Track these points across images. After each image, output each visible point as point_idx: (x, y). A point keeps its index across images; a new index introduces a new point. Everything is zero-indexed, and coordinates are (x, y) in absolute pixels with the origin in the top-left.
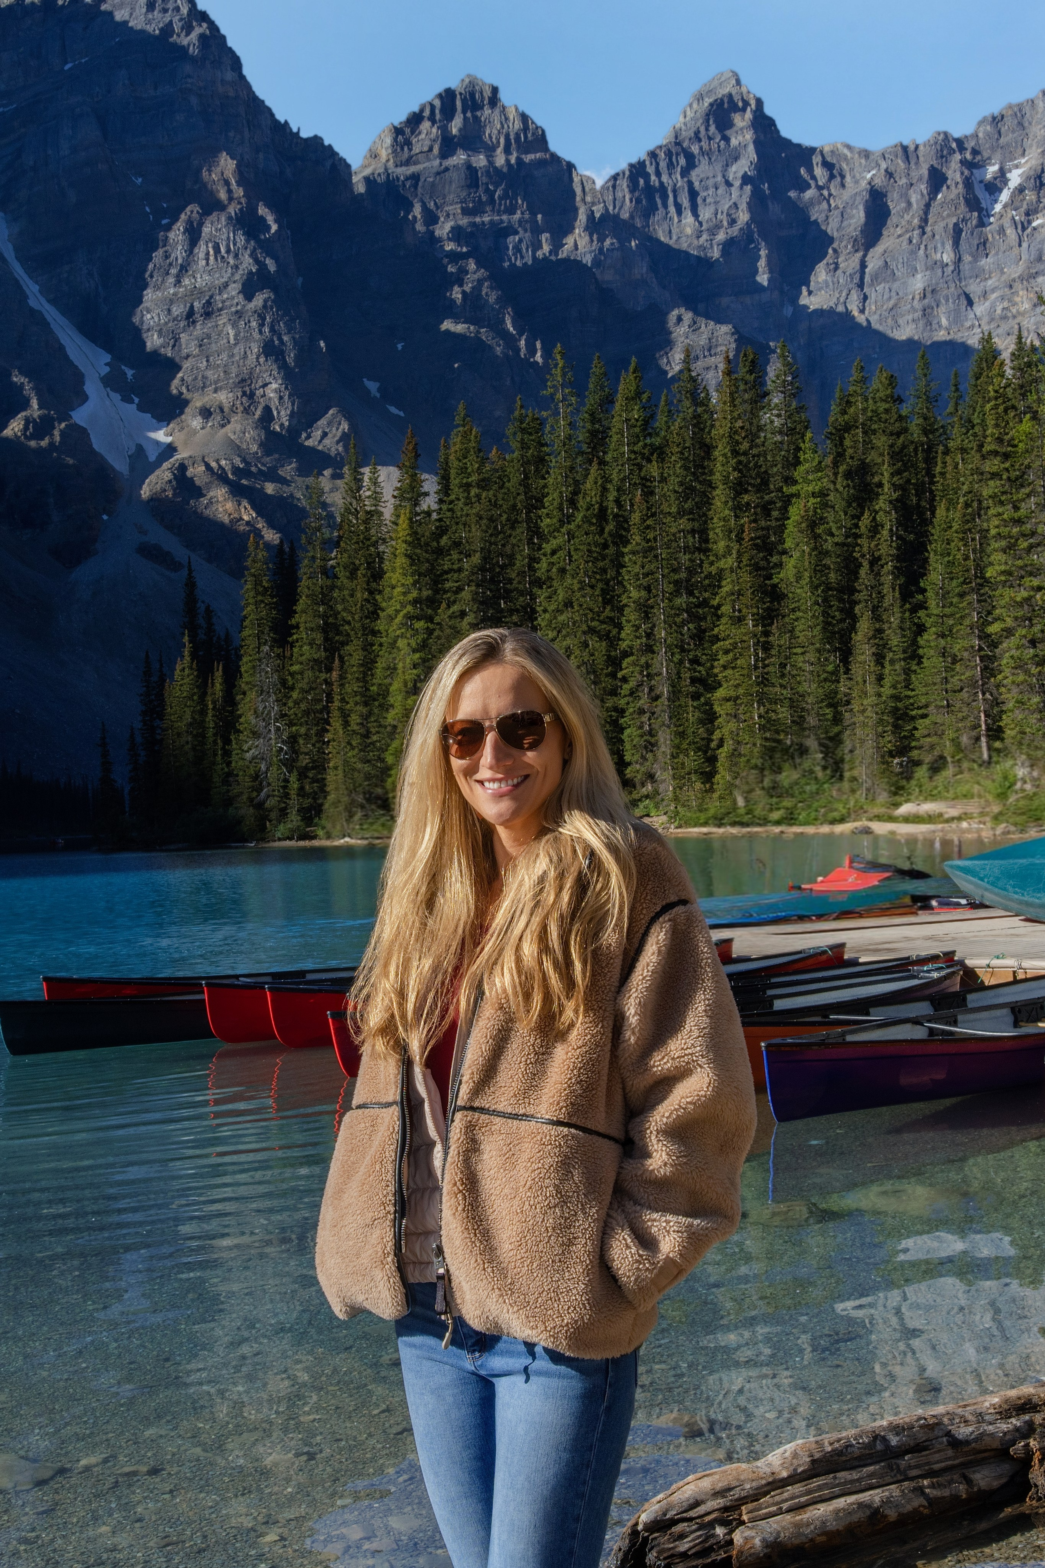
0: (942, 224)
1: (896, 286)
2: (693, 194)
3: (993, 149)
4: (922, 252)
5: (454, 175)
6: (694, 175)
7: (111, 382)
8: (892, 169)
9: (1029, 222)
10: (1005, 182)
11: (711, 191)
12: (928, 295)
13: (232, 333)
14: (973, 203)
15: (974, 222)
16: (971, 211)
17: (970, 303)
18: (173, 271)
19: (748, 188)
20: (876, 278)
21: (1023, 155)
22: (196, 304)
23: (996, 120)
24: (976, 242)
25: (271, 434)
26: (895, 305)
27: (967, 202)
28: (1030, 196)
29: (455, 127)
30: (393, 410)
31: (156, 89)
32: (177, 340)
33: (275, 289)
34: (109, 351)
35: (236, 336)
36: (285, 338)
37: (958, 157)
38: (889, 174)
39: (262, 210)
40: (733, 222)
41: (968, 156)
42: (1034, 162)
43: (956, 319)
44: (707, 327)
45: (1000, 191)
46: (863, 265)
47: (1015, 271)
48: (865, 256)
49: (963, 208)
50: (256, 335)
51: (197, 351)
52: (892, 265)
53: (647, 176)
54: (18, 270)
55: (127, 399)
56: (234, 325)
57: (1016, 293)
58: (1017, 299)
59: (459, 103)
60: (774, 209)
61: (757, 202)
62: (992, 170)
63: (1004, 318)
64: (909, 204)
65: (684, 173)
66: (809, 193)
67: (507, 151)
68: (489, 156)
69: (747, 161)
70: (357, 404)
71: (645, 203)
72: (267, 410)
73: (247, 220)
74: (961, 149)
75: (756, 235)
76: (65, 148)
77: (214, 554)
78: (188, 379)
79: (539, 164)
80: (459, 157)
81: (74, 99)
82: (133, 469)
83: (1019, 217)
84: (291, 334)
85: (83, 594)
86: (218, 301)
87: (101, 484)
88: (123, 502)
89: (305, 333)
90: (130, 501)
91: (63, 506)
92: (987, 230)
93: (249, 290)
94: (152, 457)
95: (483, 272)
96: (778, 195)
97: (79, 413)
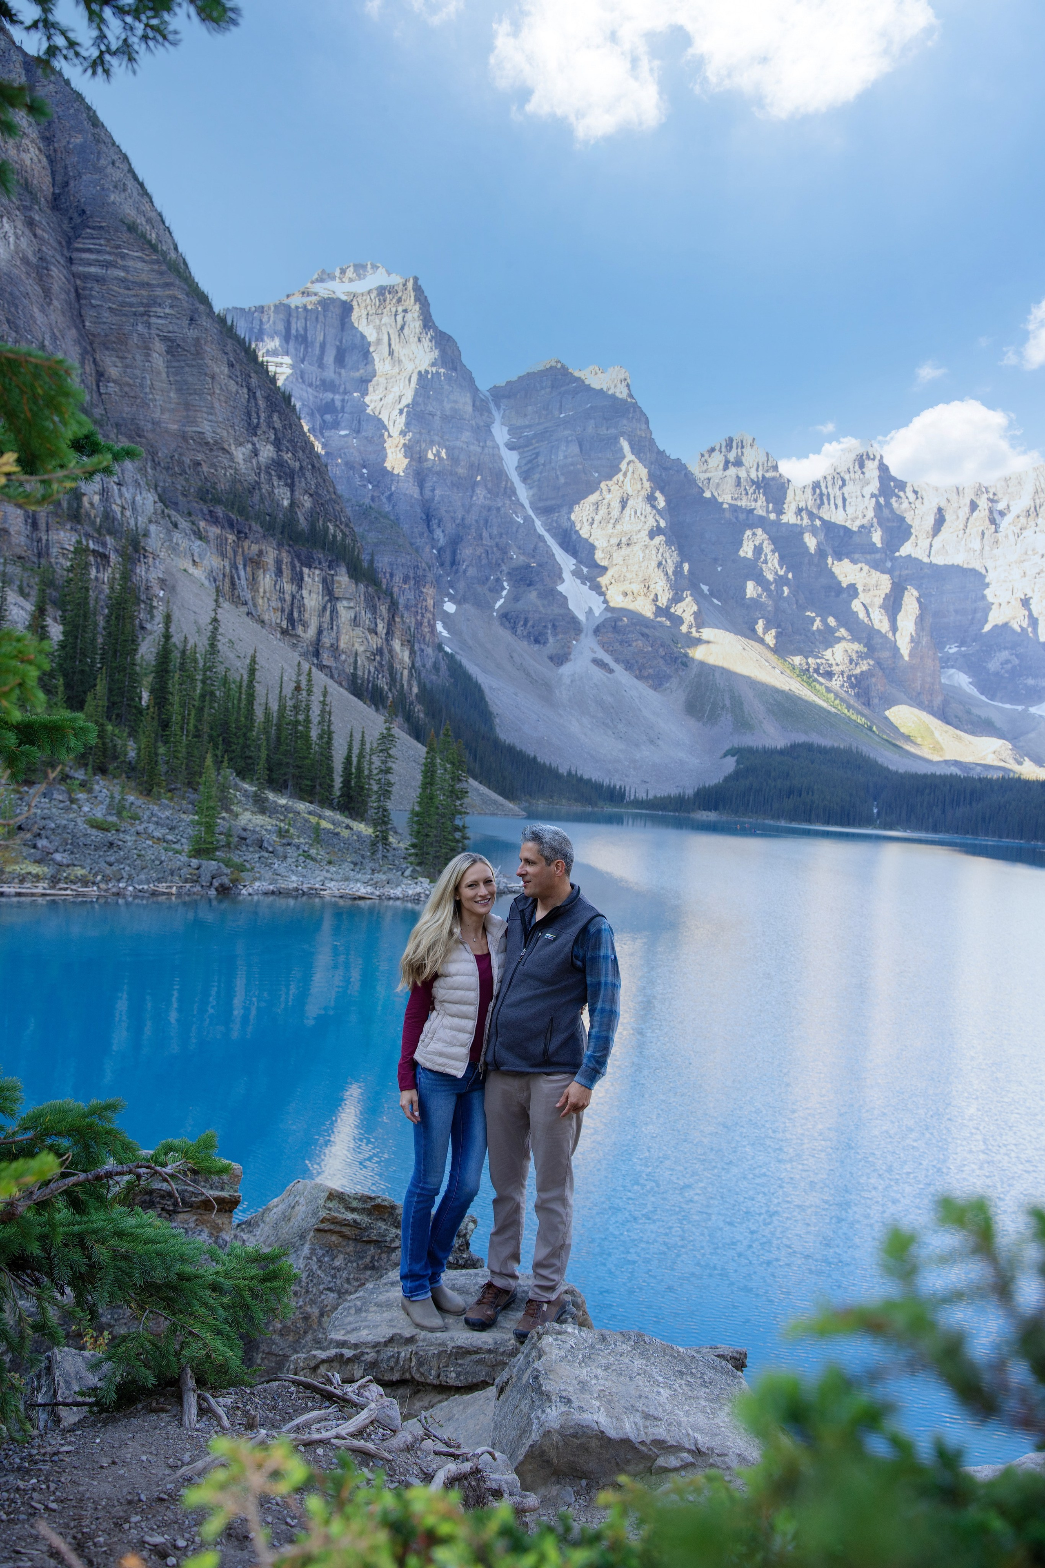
2: (844, 500)
4: (963, 542)
5: (729, 480)
6: (845, 489)
7: (577, 573)
13: (641, 555)
14: (993, 521)
18: (612, 521)
19: (874, 499)
22: (624, 540)
23: (1007, 480)
25: (658, 607)
28: (1023, 520)
29: (732, 457)
30: (715, 601)
31: (607, 429)
32: (611, 555)
33: (664, 534)
34: (575, 558)
35: (644, 557)
36: (669, 561)
37: (985, 496)
38: (948, 500)
39: (658, 494)
40: (864, 516)
44: (876, 575)
46: (931, 546)
49: (987, 522)
50: (654, 557)
51: (621, 561)
53: (820, 488)
54: (530, 512)
55: (584, 583)
56: (643, 551)
59: (734, 445)
60: (886, 512)
61: (878, 507)
65: (841, 488)
66: (905, 505)
67: (757, 470)
68: (748, 472)
69: (874, 486)
70: (699, 597)
71: (818, 501)
72: (656, 595)
73: (651, 499)
74: (987, 492)
75: (875, 524)
76: (561, 456)
77: (629, 667)
78: (616, 576)
79: (773, 479)
80: (732, 471)
81: (567, 432)
82: (587, 619)
83: (1017, 531)
84: (671, 559)
85: (567, 681)
86: (635, 538)
87: (573, 626)
88: (583, 635)
89: (678, 559)
90: (586, 635)
91: (555, 635)
92: (999, 535)
93: (652, 535)
94: (597, 614)
95: (765, 536)
96: (888, 504)
97: (561, 588)
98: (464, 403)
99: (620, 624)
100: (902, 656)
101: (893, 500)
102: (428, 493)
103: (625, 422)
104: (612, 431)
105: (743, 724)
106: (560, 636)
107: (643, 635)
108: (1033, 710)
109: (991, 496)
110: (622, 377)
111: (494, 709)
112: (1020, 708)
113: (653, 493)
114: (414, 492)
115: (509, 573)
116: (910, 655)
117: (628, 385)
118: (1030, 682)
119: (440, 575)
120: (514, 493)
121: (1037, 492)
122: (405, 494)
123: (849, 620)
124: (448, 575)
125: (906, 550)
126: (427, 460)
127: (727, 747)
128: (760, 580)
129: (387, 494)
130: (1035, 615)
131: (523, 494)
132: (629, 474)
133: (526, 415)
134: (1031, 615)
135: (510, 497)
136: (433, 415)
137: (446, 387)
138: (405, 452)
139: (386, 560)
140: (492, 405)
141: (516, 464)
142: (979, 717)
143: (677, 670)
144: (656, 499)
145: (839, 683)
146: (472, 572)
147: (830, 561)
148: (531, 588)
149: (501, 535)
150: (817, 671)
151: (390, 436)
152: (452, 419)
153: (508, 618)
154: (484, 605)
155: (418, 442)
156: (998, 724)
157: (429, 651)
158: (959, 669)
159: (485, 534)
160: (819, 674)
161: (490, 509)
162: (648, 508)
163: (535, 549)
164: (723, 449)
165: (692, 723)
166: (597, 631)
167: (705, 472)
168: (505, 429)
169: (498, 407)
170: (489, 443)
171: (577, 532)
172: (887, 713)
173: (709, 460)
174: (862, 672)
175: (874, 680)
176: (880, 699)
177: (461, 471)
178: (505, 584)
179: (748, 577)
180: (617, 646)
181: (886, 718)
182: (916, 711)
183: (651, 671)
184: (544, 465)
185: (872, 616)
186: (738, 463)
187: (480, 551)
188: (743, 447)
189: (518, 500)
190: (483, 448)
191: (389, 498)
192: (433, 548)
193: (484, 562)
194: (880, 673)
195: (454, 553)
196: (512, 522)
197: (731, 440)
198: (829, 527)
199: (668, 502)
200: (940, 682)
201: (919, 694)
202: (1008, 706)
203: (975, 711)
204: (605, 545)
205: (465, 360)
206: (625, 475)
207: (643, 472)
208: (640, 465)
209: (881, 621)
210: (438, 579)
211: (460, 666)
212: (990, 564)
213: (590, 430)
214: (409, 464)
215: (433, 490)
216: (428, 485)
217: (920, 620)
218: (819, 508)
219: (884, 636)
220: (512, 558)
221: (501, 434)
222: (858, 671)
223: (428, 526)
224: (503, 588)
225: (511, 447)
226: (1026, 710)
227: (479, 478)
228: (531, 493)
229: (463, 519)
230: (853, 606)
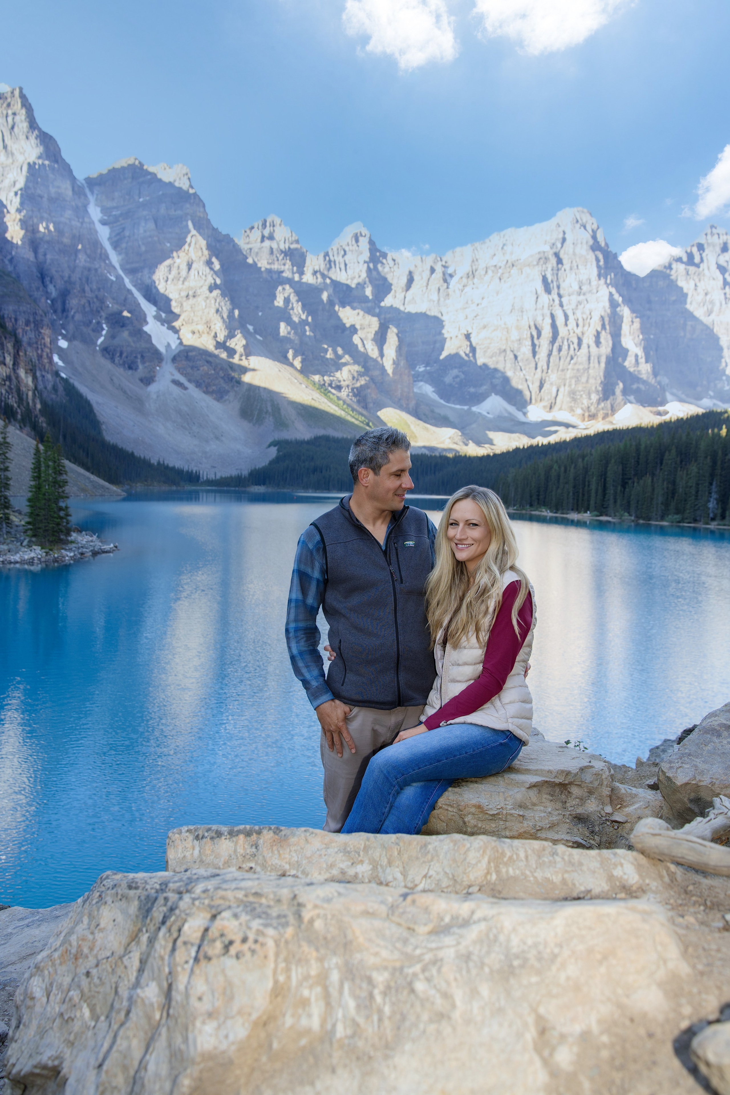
2: (346, 265)
4: (426, 295)
5: (265, 249)
6: (346, 257)
7: (157, 318)
13: (204, 304)
14: (445, 281)
18: (182, 279)
19: (366, 265)
22: (191, 293)
25: (217, 342)
28: (465, 280)
29: (266, 233)
30: (258, 337)
31: (175, 211)
32: (182, 305)
33: (220, 289)
34: (155, 306)
35: (206, 306)
36: (224, 308)
37: (440, 264)
38: (416, 266)
39: (214, 260)
40: (360, 276)
44: (369, 318)
46: (405, 297)
49: (442, 281)
50: (213, 305)
51: (190, 309)
53: (329, 256)
54: (121, 272)
55: (163, 325)
56: (205, 301)
59: (268, 224)
60: (374, 273)
61: (369, 270)
65: (343, 256)
66: (387, 269)
67: (285, 243)
68: (278, 244)
69: (366, 255)
70: (246, 334)
71: (328, 266)
72: (216, 333)
73: (209, 263)
74: (441, 260)
75: (368, 282)
76: (141, 230)
77: (198, 385)
78: (186, 319)
79: (296, 249)
80: (267, 243)
81: (145, 213)
82: (167, 351)
83: (461, 287)
84: (226, 307)
85: (154, 396)
86: (199, 292)
87: (156, 356)
88: (164, 363)
89: (231, 307)
90: (166, 363)
91: (143, 363)
92: (449, 290)
93: (211, 289)
94: (174, 346)
95: (292, 290)
96: (376, 268)
97: (146, 329)
98: (66, 188)
99: (190, 354)
100: (388, 375)
101: (379, 266)
102: (41, 257)
103: (188, 206)
104: (179, 213)
105: (281, 423)
106: (147, 364)
107: (208, 362)
108: (474, 409)
109: (444, 263)
110: (185, 172)
111: (101, 418)
112: (466, 408)
113: (210, 259)
114: (30, 256)
115: (107, 318)
116: (394, 373)
117: (189, 179)
118: (472, 390)
119: (54, 320)
120: (107, 257)
121: (473, 261)
122: (23, 258)
123: (351, 350)
124: (60, 320)
125: (388, 301)
126: (39, 231)
127: (271, 440)
128: (289, 321)
129: (9, 257)
130: (474, 344)
131: (114, 258)
132: (193, 244)
133: (113, 199)
134: (471, 345)
135: (104, 261)
136: (41, 197)
137: (51, 176)
138: (21, 225)
139: (11, 308)
140: (87, 191)
141: (108, 236)
142: (440, 414)
143: (233, 387)
144: (212, 263)
145: (346, 393)
146: (78, 317)
147: (337, 308)
148: (124, 329)
149: (99, 289)
150: (330, 385)
151: (8, 212)
152: (56, 200)
153: (107, 351)
154: (89, 342)
155: (31, 217)
156: (452, 419)
157: (49, 377)
158: (426, 382)
159: (87, 288)
160: (332, 388)
161: (89, 270)
162: (208, 270)
163: (125, 299)
164: (260, 227)
165: (246, 424)
166: (174, 359)
167: (248, 243)
168: (98, 209)
169: (92, 193)
170: (86, 220)
171: (156, 288)
172: (379, 413)
173: (251, 235)
174: (361, 386)
175: (369, 391)
176: (374, 403)
177: (66, 240)
178: (104, 326)
179: (281, 319)
180: (189, 370)
181: (378, 417)
182: (398, 412)
183: (214, 388)
184: (129, 237)
185: (366, 347)
186: (271, 238)
187: (83, 301)
188: (274, 226)
189: (111, 263)
190: (82, 223)
191: (11, 260)
192: (47, 298)
193: (87, 309)
194: (373, 386)
195: (64, 303)
196: (107, 279)
197: (265, 221)
198: (336, 284)
199: (222, 265)
200: (413, 392)
201: (400, 400)
202: (458, 407)
203: (437, 410)
204: (177, 296)
205: (65, 155)
206: (190, 245)
207: (203, 243)
208: (200, 238)
209: (373, 350)
210: (53, 323)
211: (73, 387)
212: (444, 310)
213: (163, 211)
214: (25, 233)
215: (45, 255)
216: (41, 251)
217: (399, 349)
218: (329, 269)
219: (375, 360)
220: (108, 307)
221: (95, 213)
222: (358, 385)
223: (43, 282)
224: (103, 329)
225: (104, 223)
226: (470, 409)
227: (80, 247)
228: (120, 257)
229: (69, 277)
230: (354, 339)
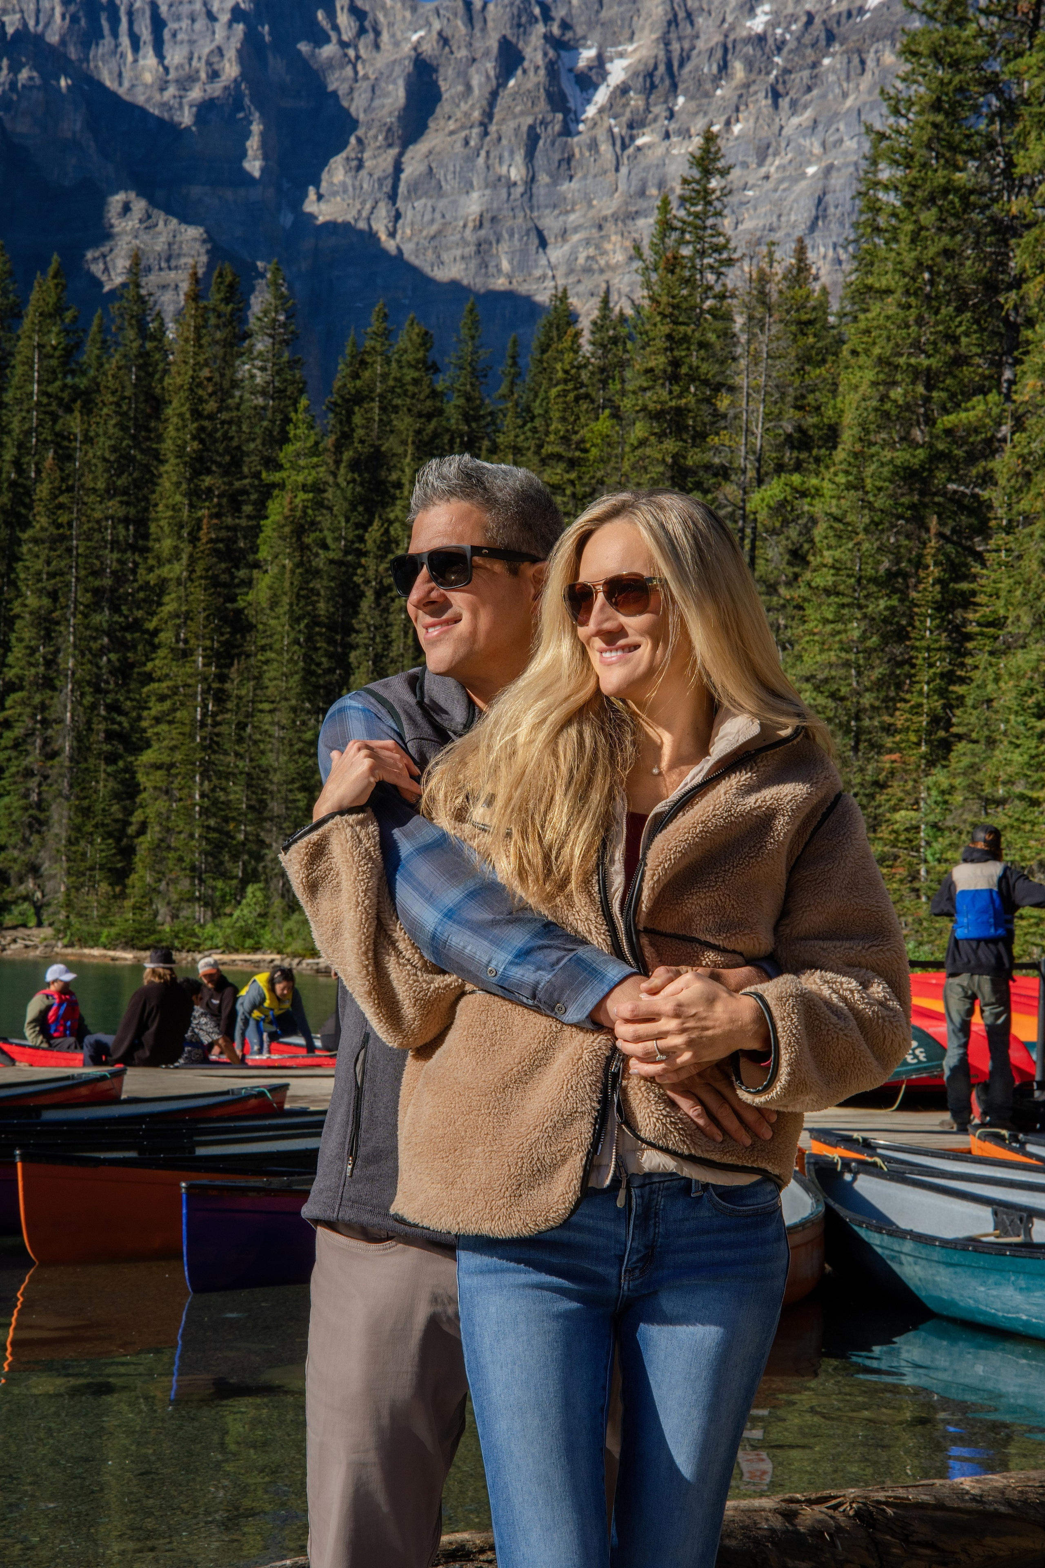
0: (512, 124)
1: (442, 204)
3: (591, 25)
8: (448, 33)
9: (633, 138)
10: (604, 75)
11: (185, 23)
12: (487, 224)
15: (557, 127)
16: (554, 110)
17: (543, 243)
20: (414, 189)
21: (631, 39)
24: (557, 156)
26: (439, 233)
27: (550, 96)
41: (556, 30)
42: (644, 52)
43: (523, 264)
45: (596, 87)
47: (608, 205)
48: (401, 154)
52: (440, 174)
57: (606, 238)
58: (608, 246)
62: (588, 54)
63: (588, 270)
64: (469, 88)
